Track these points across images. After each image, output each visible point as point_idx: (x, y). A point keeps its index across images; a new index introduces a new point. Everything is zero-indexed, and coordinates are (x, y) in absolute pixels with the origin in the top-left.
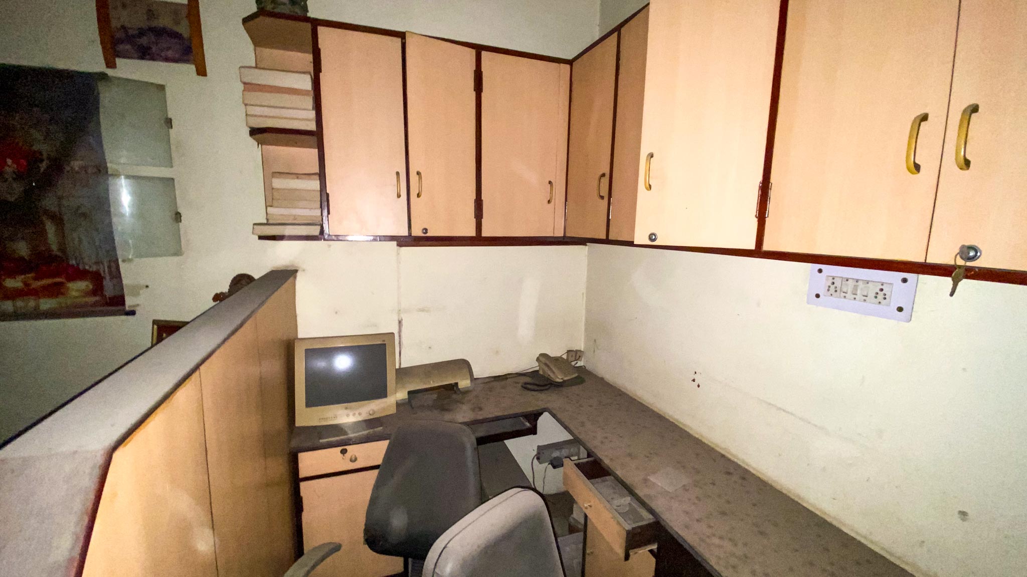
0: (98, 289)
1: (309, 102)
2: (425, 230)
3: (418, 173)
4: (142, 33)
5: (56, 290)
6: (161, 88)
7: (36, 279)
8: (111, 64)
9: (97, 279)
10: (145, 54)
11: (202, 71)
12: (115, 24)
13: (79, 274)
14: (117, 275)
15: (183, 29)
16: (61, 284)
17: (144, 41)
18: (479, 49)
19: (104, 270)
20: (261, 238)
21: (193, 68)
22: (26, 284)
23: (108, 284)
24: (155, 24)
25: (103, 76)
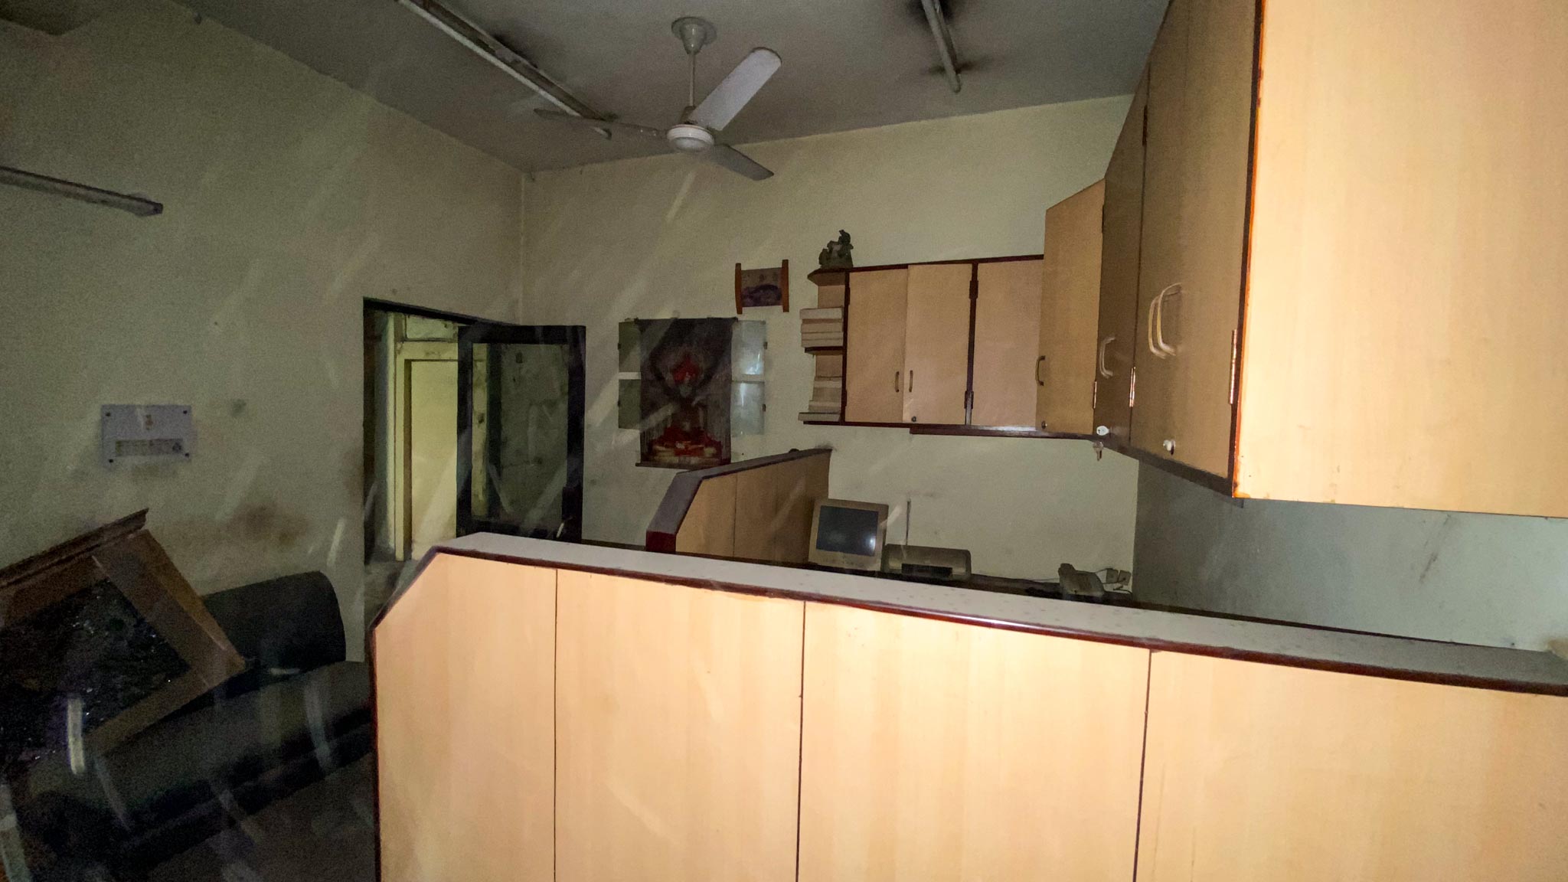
0: (717, 455)
1: (840, 326)
2: (914, 419)
3: (911, 372)
4: (757, 289)
5: (698, 452)
6: (764, 323)
7: (692, 444)
8: (740, 312)
9: (718, 446)
10: (757, 303)
11: (786, 309)
12: (744, 287)
13: (711, 443)
14: (729, 446)
15: (779, 285)
16: (702, 449)
17: (757, 295)
18: (975, 263)
19: (723, 442)
20: (805, 423)
21: (780, 308)
22: (686, 448)
23: (724, 450)
24: (765, 283)
25: (735, 319)
